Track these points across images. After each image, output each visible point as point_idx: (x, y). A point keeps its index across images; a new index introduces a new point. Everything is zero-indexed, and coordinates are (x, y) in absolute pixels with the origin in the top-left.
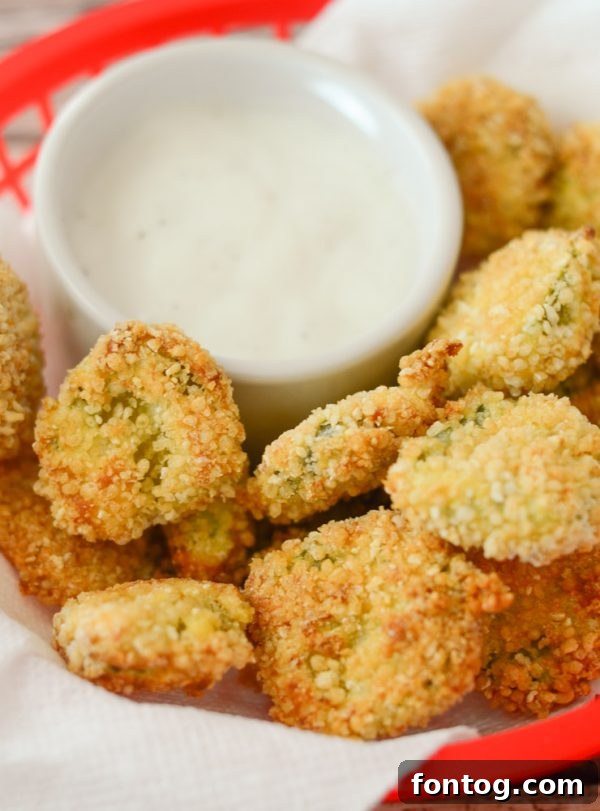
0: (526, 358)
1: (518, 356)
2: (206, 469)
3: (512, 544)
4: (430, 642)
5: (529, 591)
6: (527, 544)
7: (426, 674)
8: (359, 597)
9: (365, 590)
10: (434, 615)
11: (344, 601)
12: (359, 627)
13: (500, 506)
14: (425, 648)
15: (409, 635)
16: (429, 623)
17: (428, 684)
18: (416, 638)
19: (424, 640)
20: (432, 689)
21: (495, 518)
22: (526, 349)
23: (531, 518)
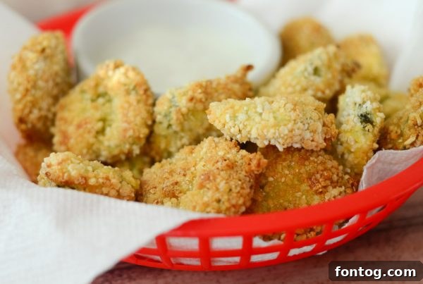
0: (294, 87)
1: (290, 85)
2: (125, 130)
3: (265, 131)
4: (222, 181)
5: (283, 180)
6: (272, 131)
7: (217, 195)
8: (192, 173)
9: (195, 170)
10: (226, 170)
11: (184, 175)
12: (190, 187)
13: (261, 114)
14: (219, 184)
15: (211, 178)
16: (222, 173)
17: (219, 201)
18: (215, 180)
19: (218, 180)
20: (221, 202)
21: (257, 119)
22: (294, 83)
23: (275, 118)
